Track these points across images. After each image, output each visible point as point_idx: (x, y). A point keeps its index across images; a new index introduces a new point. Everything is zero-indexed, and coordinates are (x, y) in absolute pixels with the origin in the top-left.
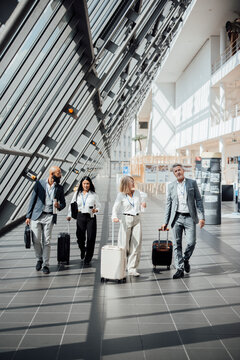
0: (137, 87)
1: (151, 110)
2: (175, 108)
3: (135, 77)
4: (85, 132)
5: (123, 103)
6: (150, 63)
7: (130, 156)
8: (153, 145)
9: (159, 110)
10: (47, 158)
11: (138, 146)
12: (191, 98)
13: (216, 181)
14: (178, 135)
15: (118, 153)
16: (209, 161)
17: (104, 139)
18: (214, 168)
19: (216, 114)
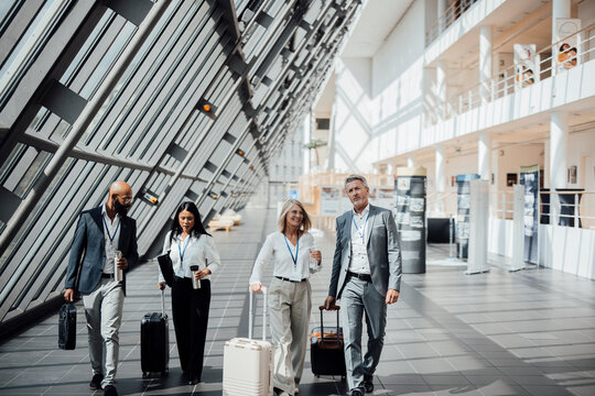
0: (310, 66)
1: (334, 100)
2: (371, 97)
3: (305, 52)
4: (227, 137)
5: (287, 92)
6: (327, 31)
7: (301, 173)
8: (337, 156)
9: (347, 101)
10: (172, 174)
11: (313, 158)
12: (396, 83)
13: (419, 209)
14: (375, 141)
15: (281, 168)
16: (408, 181)
17: (258, 145)
18: (416, 191)
19: (432, 109)
